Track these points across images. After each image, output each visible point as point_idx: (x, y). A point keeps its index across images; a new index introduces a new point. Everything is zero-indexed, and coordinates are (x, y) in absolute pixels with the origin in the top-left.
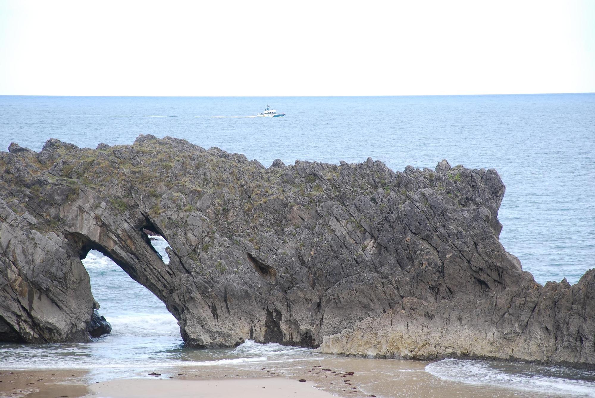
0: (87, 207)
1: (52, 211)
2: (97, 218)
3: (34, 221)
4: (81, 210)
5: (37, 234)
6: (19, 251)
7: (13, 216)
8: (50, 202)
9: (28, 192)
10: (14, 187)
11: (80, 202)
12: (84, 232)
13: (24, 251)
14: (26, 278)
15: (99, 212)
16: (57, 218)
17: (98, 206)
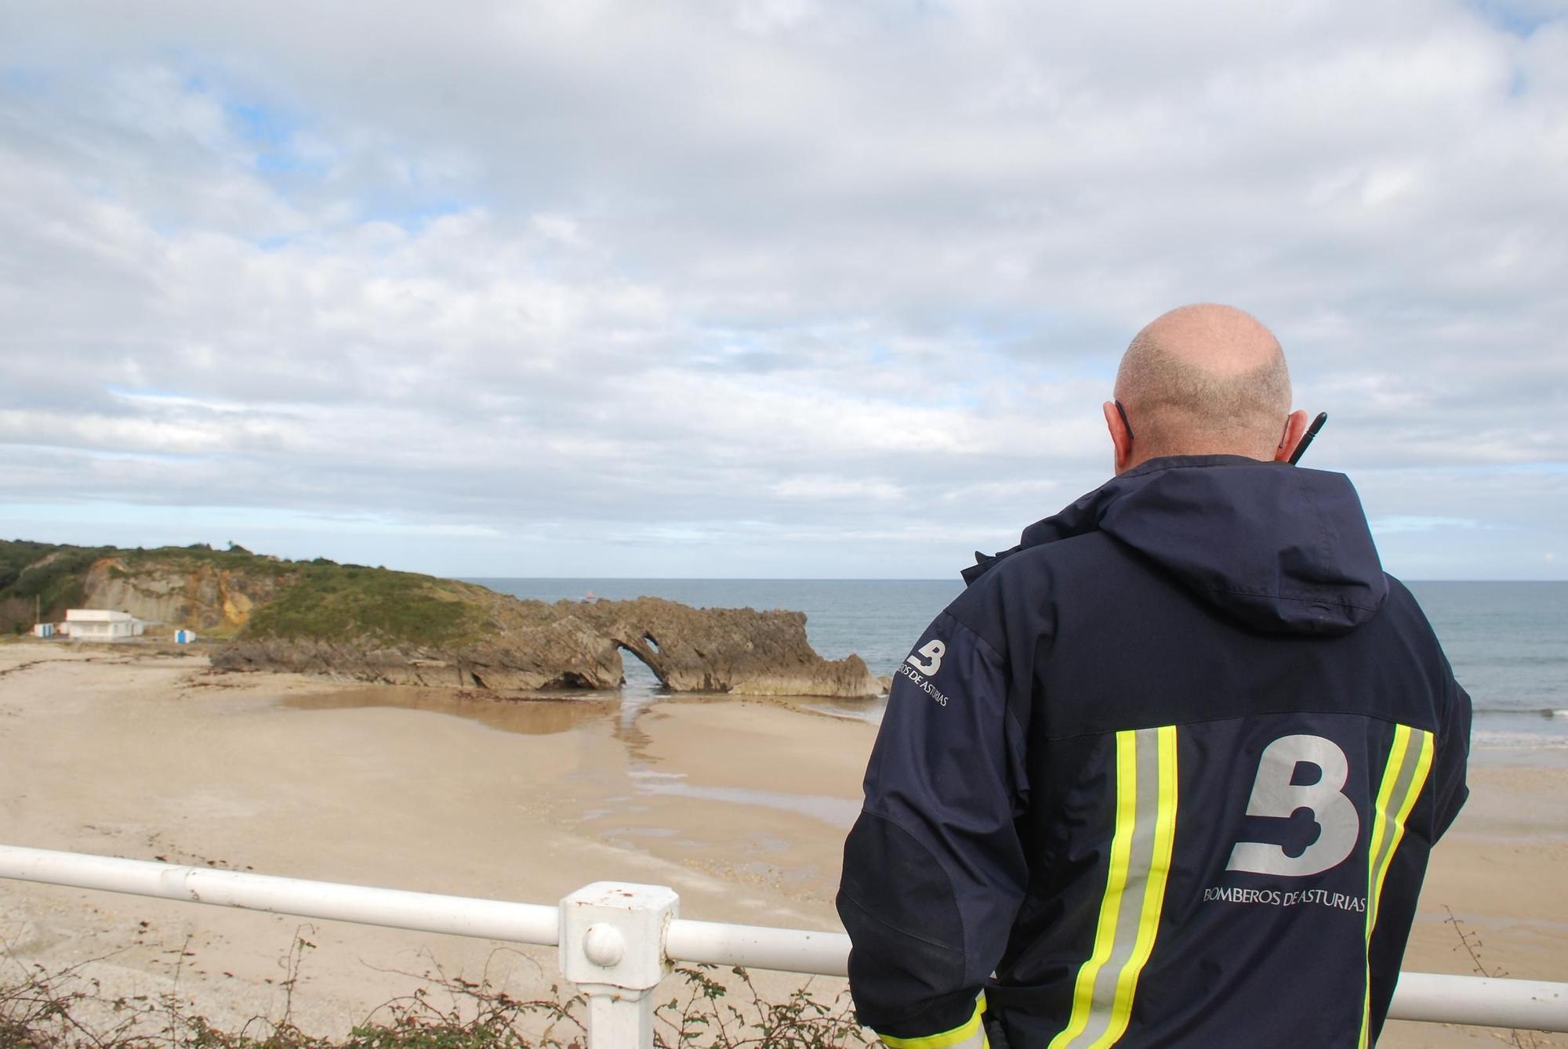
0: (621, 628)
1: (605, 629)
2: (626, 633)
3: (597, 633)
4: (618, 629)
5: (599, 640)
6: (591, 646)
7: (589, 632)
8: (605, 626)
9: (594, 621)
10: (587, 619)
11: (617, 625)
12: (619, 639)
13: (594, 648)
14: (594, 659)
15: (626, 630)
16: (607, 632)
17: (625, 627)
